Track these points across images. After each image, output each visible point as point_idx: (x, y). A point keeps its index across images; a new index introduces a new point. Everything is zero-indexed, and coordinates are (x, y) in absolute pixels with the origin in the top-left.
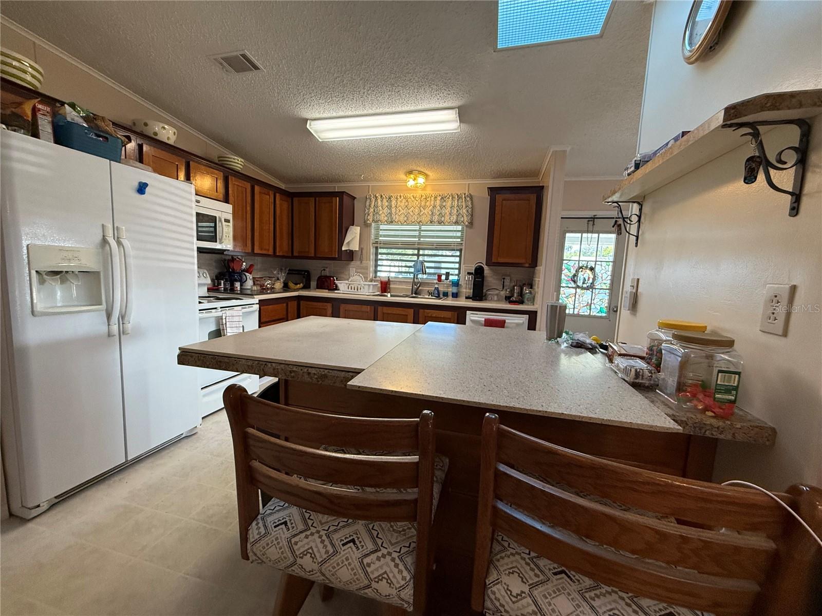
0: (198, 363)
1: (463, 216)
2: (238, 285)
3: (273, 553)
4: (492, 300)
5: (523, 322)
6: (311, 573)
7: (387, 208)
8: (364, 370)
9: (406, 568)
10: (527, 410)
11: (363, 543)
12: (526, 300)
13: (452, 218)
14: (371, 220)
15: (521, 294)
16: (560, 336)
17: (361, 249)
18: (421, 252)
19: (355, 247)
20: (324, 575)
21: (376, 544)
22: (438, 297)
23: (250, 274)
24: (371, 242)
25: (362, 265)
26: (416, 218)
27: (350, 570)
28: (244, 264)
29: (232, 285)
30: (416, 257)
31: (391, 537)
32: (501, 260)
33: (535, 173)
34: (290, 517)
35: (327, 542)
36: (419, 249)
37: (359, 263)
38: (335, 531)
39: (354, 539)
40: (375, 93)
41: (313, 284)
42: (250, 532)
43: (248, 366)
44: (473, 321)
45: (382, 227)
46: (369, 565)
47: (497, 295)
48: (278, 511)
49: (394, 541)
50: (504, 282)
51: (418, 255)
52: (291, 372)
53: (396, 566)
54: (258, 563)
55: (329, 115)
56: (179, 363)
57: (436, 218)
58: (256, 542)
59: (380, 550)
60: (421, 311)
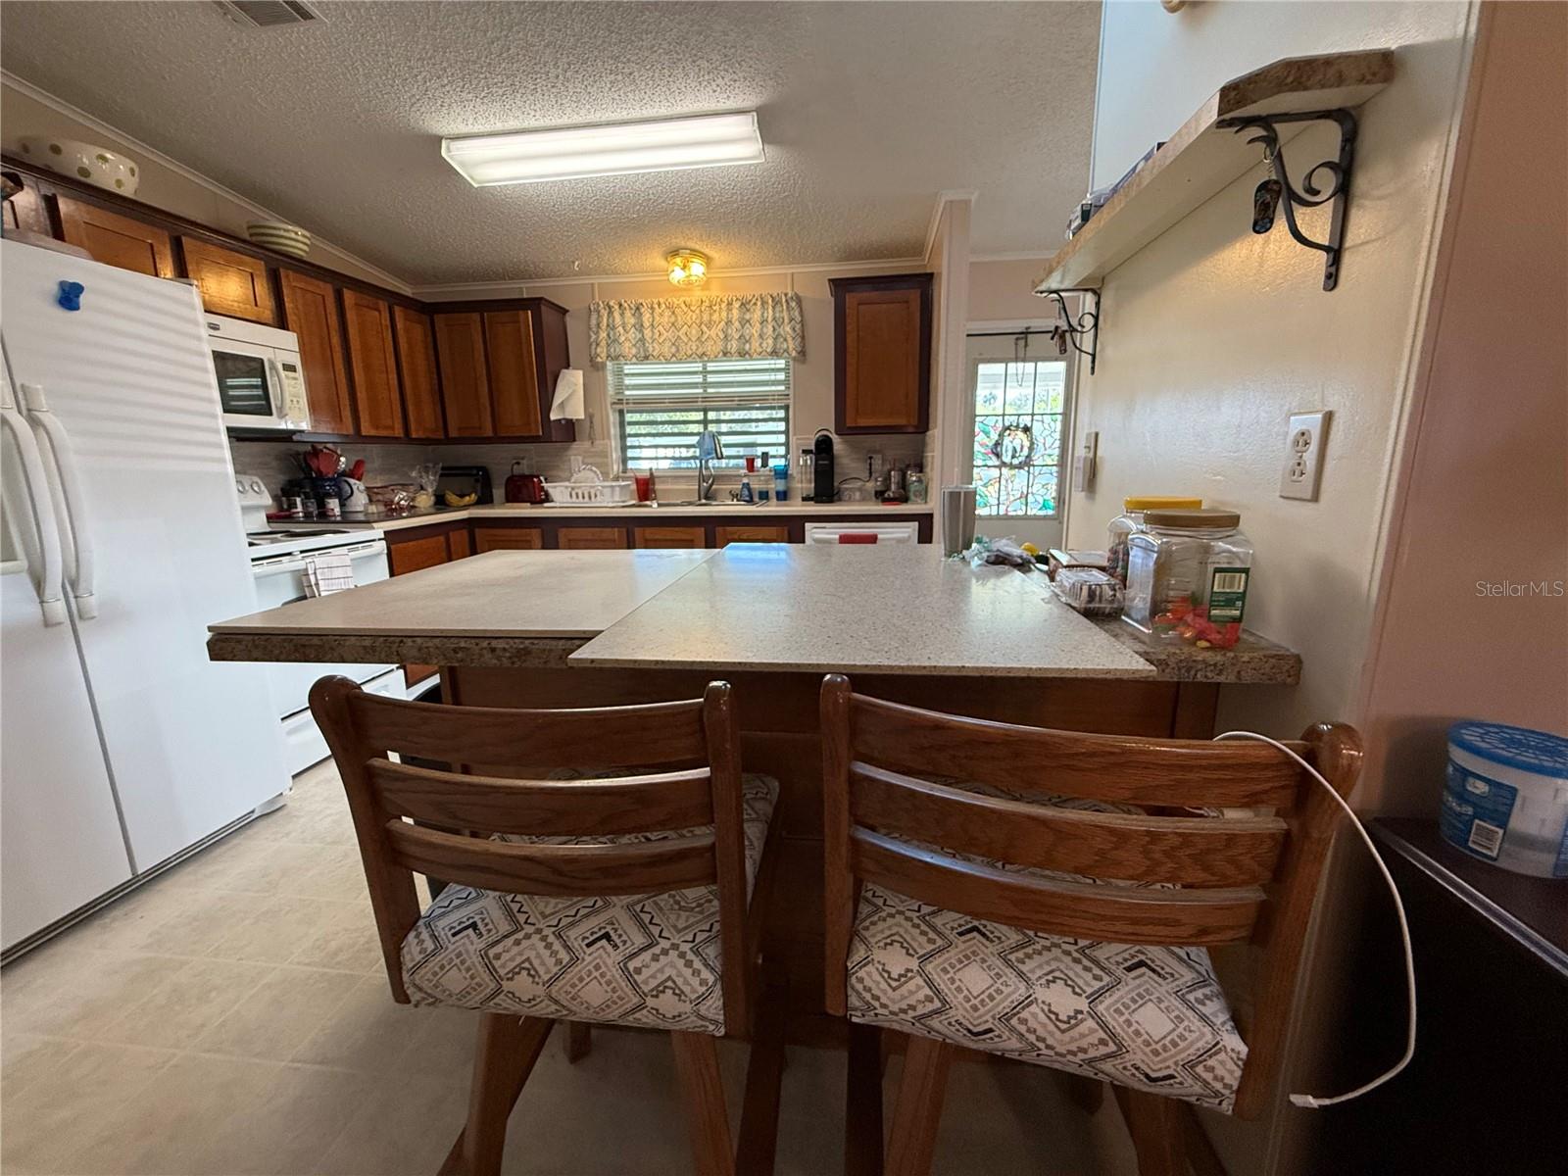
0: (255, 654)
1: (785, 340)
2: (334, 504)
3: (455, 980)
4: (850, 500)
5: (909, 537)
6: (533, 1003)
7: (633, 329)
8: (601, 632)
9: (707, 965)
10: (902, 668)
11: (624, 938)
12: (912, 497)
13: (764, 345)
14: (604, 355)
15: (903, 484)
16: (968, 547)
17: (590, 417)
18: (711, 415)
19: (577, 412)
20: (556, 1002)
21: (650, 935)
22: (751, 501)
23: (359, 479)
24: (609, 400)
25: (593, 450)
26: (694, 348)
27: (604, 985)
28: (343, 459)
29: (322, 505)
30: (702, 426)
31: (677, 920)
32: (863, 422)
33: (916, 249)
34: (482, 913)
35: (557, 946)
36: (705, 411)
37: (587, 444)
38: (572, 924)
39: (607, 933)
40: (580, 77)
41: (499, 493)
42: (405, 950)
43: (365, 647)
44: (817, 541)
45: (628, 369)
46: (638, 971)
47: (860, 489)
48: (457, 907)
49: (681, 924)
50: (870, 464)
51: (705, 422)
52: (455, 651)
53: (689, 964)
54: (429, 1004)
55: (488, 128)
56: (212, 659)
57: (733, 346)
58: (418, 966)
59: (658, 943)
60: (719, 530)
